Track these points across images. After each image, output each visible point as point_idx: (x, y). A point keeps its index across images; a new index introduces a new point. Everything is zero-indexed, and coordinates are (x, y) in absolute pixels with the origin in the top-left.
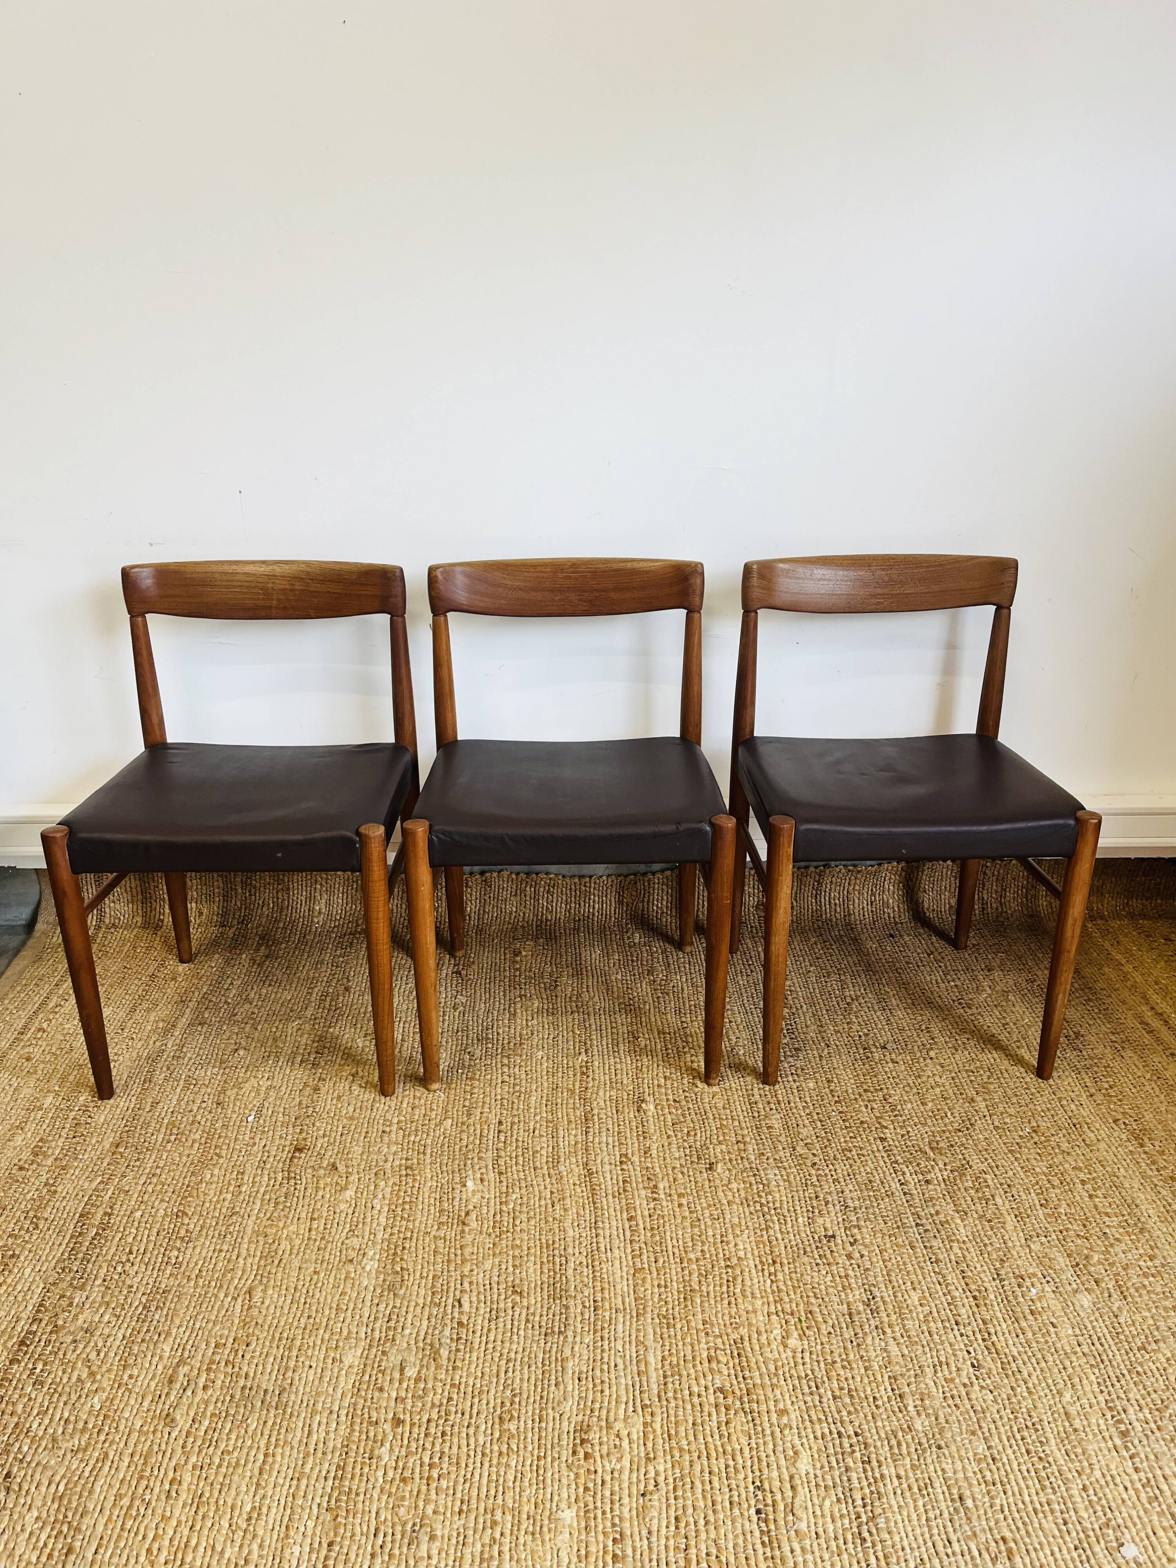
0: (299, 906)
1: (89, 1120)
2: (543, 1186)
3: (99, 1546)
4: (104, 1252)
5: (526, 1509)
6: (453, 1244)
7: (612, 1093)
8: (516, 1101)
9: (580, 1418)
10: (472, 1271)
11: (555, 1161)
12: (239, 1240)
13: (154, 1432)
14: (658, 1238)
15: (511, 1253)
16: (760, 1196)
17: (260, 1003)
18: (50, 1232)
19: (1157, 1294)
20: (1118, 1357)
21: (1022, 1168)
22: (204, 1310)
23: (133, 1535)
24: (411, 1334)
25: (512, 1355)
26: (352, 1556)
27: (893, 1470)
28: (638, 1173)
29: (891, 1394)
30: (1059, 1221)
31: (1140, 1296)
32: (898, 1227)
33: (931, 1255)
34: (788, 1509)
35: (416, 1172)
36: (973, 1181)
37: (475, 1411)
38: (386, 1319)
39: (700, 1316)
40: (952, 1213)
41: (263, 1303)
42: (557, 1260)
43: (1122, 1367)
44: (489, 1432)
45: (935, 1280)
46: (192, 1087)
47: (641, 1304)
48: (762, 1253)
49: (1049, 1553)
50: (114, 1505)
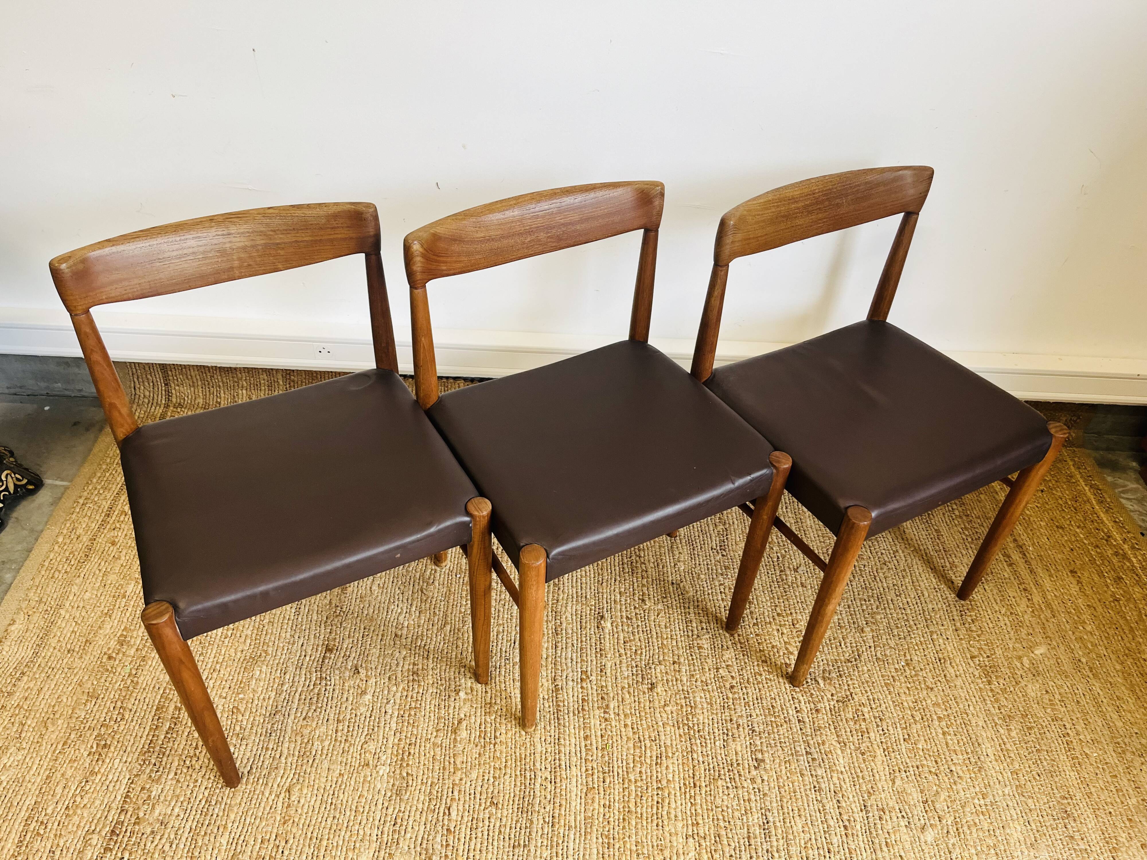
6: (447, 752)
10: (461, 779)
12: (281, 739)
14: (607, 758)
15: (492, 764)
16: (688, 719)
18: (134, 723)
19: (983, 829)
21: (894, 702)
22: (253, 806)
24: (411, 838)
28: (594, 691)
30: (917, 757)
31: (971, 834)
32: (792, 754)
33: (815, 783)
35: (420, 678)
38: (393, 823)
39: (634, 837)
41: (299, 802)
42: (528, 774)
45: (816, 807)
47: (589, 823)
48: (687, 776)
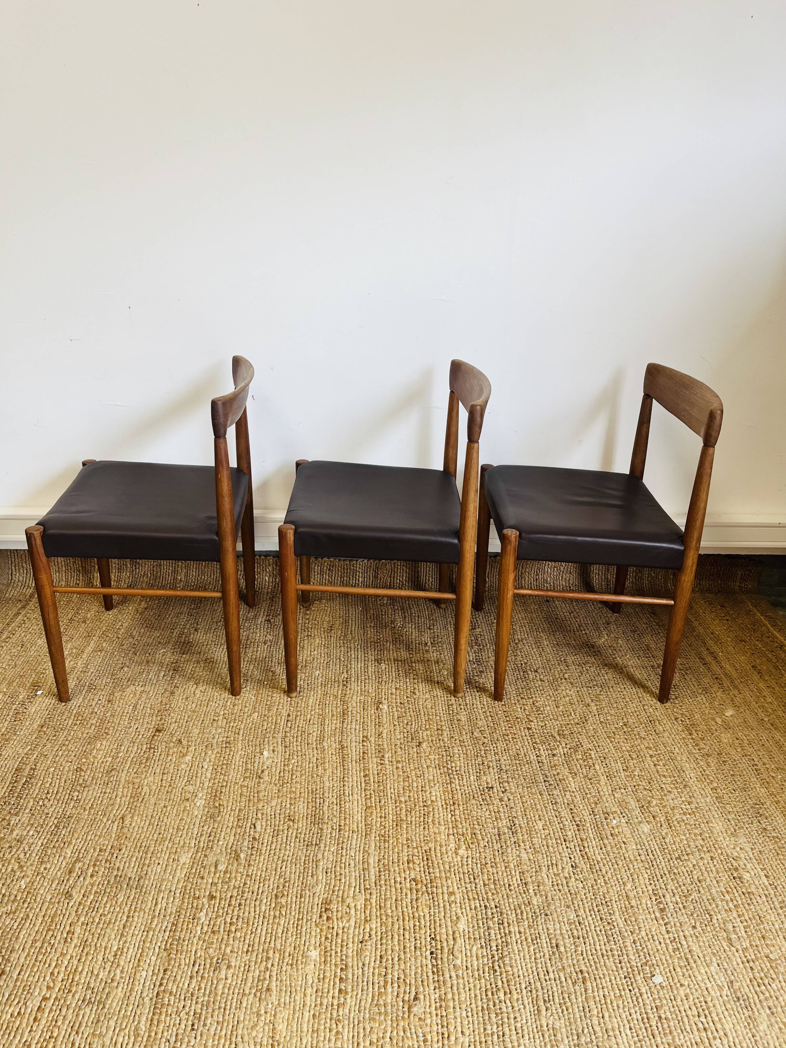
0: (167, 576)
1: (25, 710)
2: (312, 755)
3: (21, 970)
4: (31, 793)
5: (288, 950)
6: (252, 790)
7: (361, 698)
8: (300, 702)
9: (326, 896)
10: (264, 806)
11: (321, 739)
12: (117, 786)
13: (58, 903)
14: (382, 788)
15: (289, 796)
16: (447, 764)
17: (139, 638)
19: (691, 825)
20: (663, 863)
21: (614, 747)
22: (93, 829)
23: (42, 964)
25: (286, 858)
26: (179, 978)
27: (517, 929)
28: (373, 748)
29: (519, 882)
30: (634, 780)
31: (680, 826)
32: (533, 783)
33: (552, 799)
34: (450, 952)
35: (232, 745)
36: (582, 755)
37: (260, 891)
38: (208, 835)
39: (405, 836)
40: (567, 774)
41: (131, 825)
42: (318, 800)
43: (665, 869)
44: (269, 903)
45: (553, 814)
46: (93, 690)
47: (369, 828)
48: (447, 798)
49: (608, 980)
50: (31, 946)
